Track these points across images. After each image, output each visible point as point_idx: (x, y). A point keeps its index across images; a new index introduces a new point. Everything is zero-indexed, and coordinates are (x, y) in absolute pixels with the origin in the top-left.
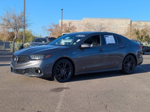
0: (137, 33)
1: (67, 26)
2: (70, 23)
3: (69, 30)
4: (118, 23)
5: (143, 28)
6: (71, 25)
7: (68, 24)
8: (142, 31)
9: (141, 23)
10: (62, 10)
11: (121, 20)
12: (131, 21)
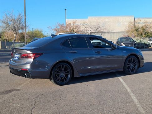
0: (137, 30)
1: (71, 26)
2: (74, 23)
3: (73, 29)
4: (122, 21)
5: (143, 25)
6: (75, 24)
7: (72, 23)
8: (142, 27)
9: (141, 19)
10: (66, 10)
11: (125, 17)
12: (134, 18)
